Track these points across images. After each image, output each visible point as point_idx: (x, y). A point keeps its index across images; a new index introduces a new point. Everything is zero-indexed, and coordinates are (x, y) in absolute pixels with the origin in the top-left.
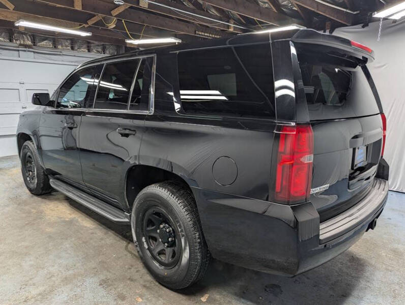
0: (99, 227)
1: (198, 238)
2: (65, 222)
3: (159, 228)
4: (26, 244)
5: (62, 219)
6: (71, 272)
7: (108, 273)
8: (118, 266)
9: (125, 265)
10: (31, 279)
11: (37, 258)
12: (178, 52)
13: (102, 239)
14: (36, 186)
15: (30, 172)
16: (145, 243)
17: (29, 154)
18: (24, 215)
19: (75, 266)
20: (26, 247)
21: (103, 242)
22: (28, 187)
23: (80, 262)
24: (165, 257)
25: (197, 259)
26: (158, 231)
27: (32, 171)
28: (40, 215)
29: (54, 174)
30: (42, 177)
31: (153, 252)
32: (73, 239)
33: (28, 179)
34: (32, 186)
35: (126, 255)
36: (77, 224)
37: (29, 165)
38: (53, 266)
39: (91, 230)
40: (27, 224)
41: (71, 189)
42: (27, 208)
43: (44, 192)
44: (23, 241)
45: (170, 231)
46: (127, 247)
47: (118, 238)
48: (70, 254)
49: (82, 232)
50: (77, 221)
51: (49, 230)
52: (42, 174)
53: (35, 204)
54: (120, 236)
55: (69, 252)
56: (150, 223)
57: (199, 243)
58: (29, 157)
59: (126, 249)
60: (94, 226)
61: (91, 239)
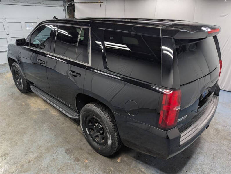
0: (61, 115)
1: (117, 135)
2: (42, 111)
3: (95, 125)
4: (23, 126)
5: (40, 110)
6: (49, 144)
7: (69, 145)
8: (74, 141)
9: (77, 140)
10: (29, 149)
11: (30, 136)
13: (63, 123)
14: (23, 88)
15: (18, 80)
16: (88, 131)
18: (19, 107)
19: (51, 140)
20: (24, 129)
21: (64, 125)
23: (54, 138)
24: (99, 139)
25: (116, 145)
26: (95, 127)
28: (28, 106)
29: (32, 83)
30: (26, 84)
31: (92, 136)
32: (48, 123)
33: (18, 84)
34: (20, 88)
35: (77, 134)
36: (49, 113)
37: (17, 76)
38: (40, 141)
39: (57, 117)
40: (22, 113)
41: (43, 94)
42: (19, 102)
43: (28, 91)
44: (21, 125)
45: (101, 128)
46: (77, 128)
47: (72, 123)
48: (47, 133)
49: (52, 118)
50: (49, 111)
51: (34, 117)
52: (26, 82)
53: (24, 99)
54: (73, 121)
55: (47, 132)
56: (90, 121)
57: (117, 137)
58: (17, 71)
59: (77, 130)
60: (58, 114)
61: (58, 123)
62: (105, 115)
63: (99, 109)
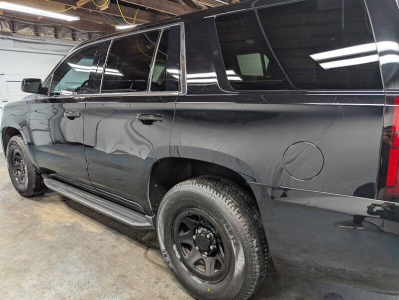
0: (108, 231)
1: (257, 246)
2: (65, 227)
3: (194, 233)
4: (23, 257)
5: (63, 224)
6: (85, 292)
7: (132, 291)
8: (142, 281)
9: (150, 278)
11: (40, 275)
12: (215, 16)
13: (114, 247)
14: (27, 187)
15: (19, 172)
16: (177, 252)
17: (17, 151)
18: (16, 222)
19: (89, 283)
20: (24, 262)
21: (116, 250)
22: (17, 189)
23: (94, 277)
24: (205, 269)
25: (255, 272)
26: (194, 237)
27: (20, 171)
28: (35, 221)
29: (48, 172)
30: (34, 176)
31: (188, 263)
32: (80, 248)
33: (17, 179)
34: (21, 187)
35: (148, 265)
36: (82, 229)
37: (17, 163)
38: (62, 285)
39: (99, 235)
40: (21, 232)
41: (71, 189)
42: (18, 212)
43: (36, 193)
44: (19, 254)
45: (211, 237)
46: (146, 254)
47: (133, 245)
48: (79, 267)
49: (89, 239)
50: (81, 226)
51: (48, 238)
52: (34, 173)
53: (27, 208)
54: (135, 242)
55: (79, 265)
56: (183, 227)
57: (258, 252)
58: (18, 154)
59: (146, 258)
60: (103, 231)
61: (102, 247)
62: (224, 199)
63: (208, 188)
